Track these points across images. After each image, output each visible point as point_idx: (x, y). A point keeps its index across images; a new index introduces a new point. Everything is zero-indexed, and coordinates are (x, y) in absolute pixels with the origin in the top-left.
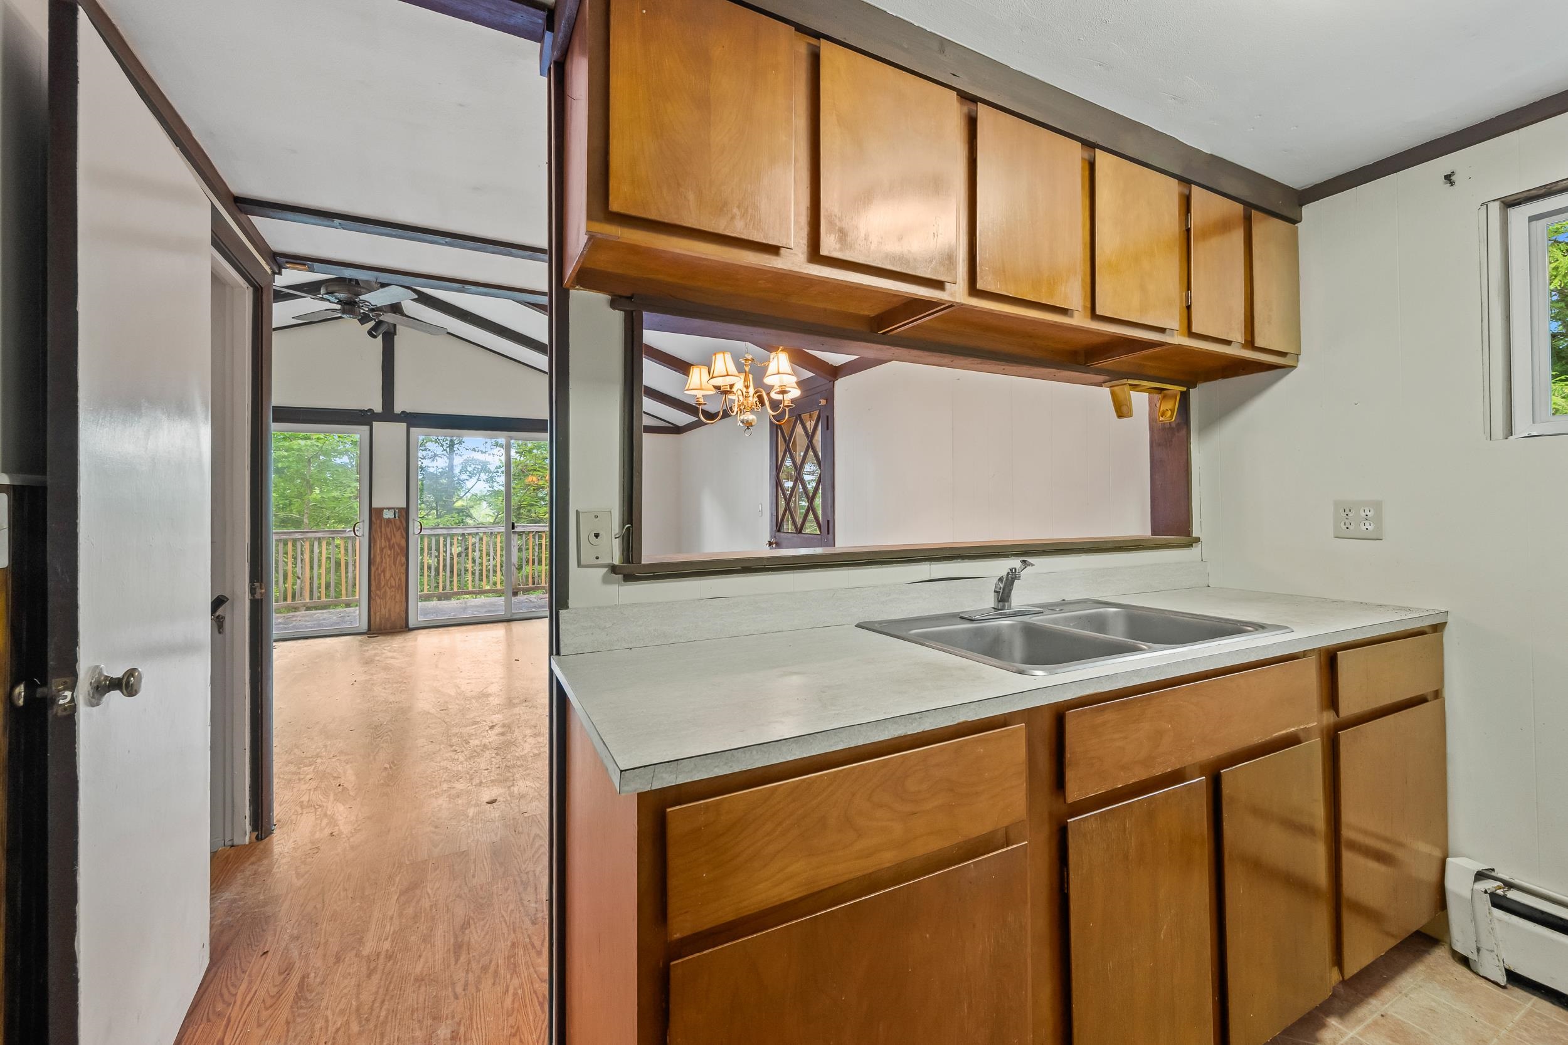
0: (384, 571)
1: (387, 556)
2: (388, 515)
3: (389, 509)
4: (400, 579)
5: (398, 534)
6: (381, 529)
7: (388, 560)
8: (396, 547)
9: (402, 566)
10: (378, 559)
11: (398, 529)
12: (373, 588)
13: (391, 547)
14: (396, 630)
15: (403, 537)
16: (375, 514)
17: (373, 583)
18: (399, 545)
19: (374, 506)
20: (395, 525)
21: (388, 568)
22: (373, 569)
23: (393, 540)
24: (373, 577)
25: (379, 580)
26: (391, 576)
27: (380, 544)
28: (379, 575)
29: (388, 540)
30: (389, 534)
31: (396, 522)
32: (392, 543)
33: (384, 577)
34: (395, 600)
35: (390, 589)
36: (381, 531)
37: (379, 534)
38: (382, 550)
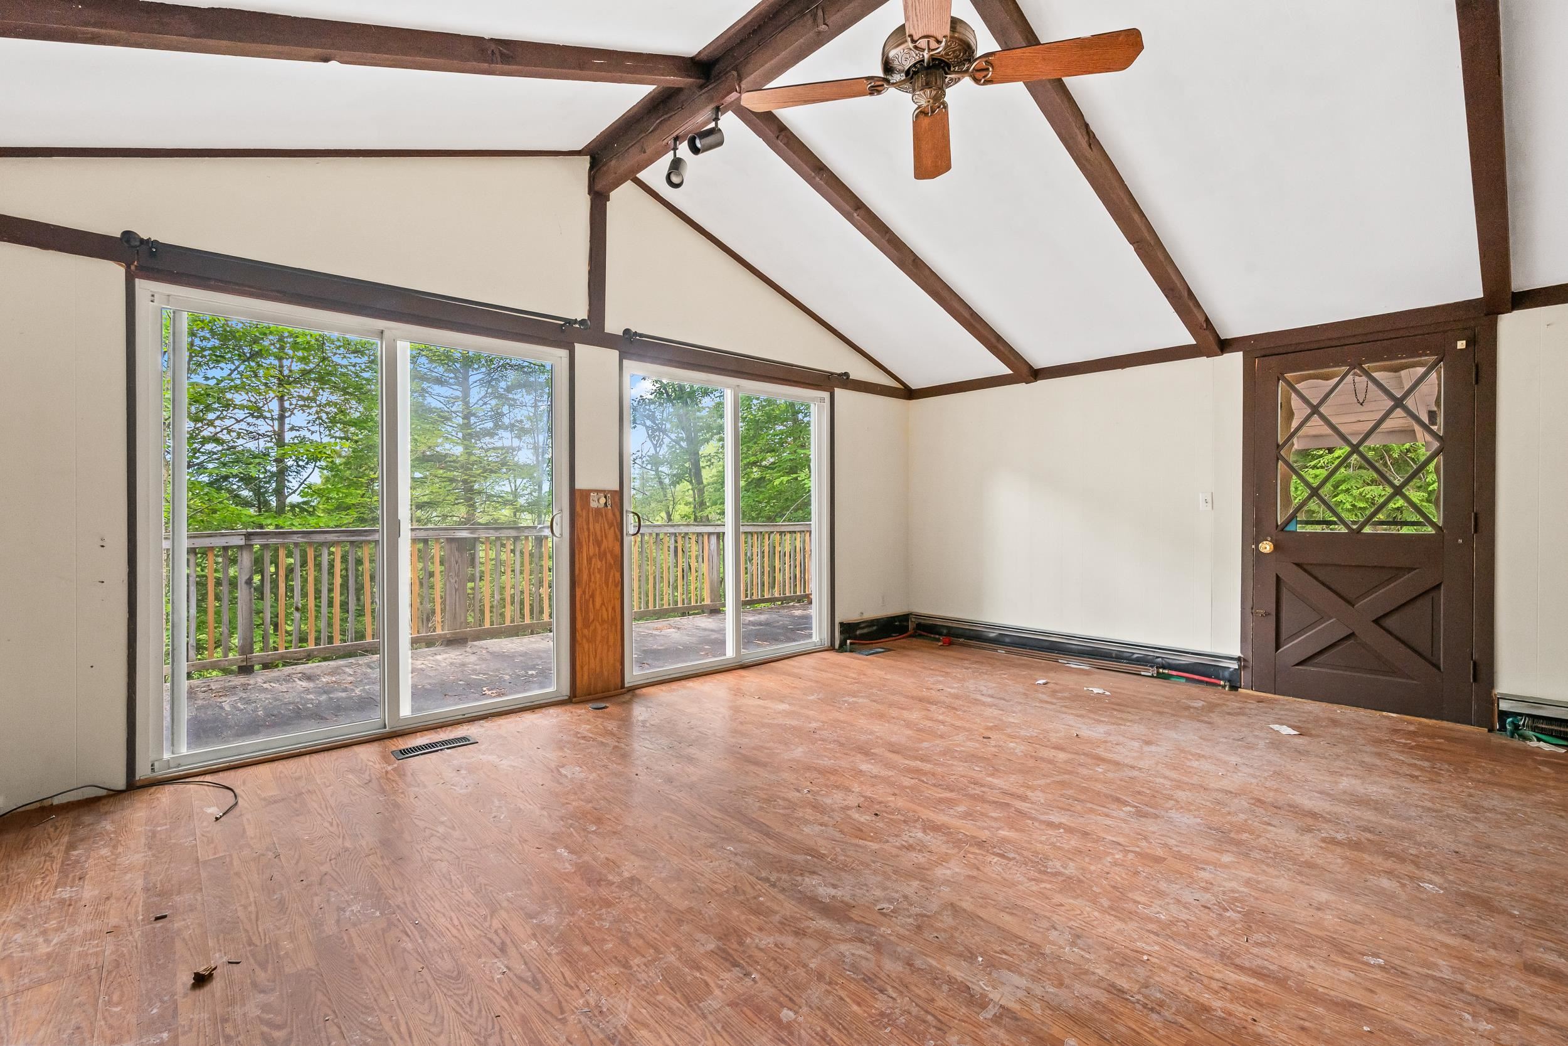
0: (592, 596)
1: (596, 571)
2: (596, 501)
3: (597, 491)
4: (614, 609)
5: (610, 534)
6: (588, 523)
7: (598, 576)
8: (609, 556)
9: (616, 586)
10: (585, 576)
11: (610, 526)
12: (579, 625)
13: (602, 555)
14: (609, 693)
15: (617, 540)
16: (577, 500)
17: (579, 616)
18: (612, 552)
19: (580, 485)
20: (607, 519)
21: (597, 591)
22: (578, 593)
23: (603, 544)
24: (576, 606)
25: (587, 612)
26: (603, 604)
27: (588, 550)
28: (587, 602)
29: (598, 543)
30: (599, 533)
31: (610, 515)
32: (602, 549)
33: (594, 605)
34: (607, 642)
35: (601, 625)
36: (588, 529)
37: (586, 533)
38: (589, 560)
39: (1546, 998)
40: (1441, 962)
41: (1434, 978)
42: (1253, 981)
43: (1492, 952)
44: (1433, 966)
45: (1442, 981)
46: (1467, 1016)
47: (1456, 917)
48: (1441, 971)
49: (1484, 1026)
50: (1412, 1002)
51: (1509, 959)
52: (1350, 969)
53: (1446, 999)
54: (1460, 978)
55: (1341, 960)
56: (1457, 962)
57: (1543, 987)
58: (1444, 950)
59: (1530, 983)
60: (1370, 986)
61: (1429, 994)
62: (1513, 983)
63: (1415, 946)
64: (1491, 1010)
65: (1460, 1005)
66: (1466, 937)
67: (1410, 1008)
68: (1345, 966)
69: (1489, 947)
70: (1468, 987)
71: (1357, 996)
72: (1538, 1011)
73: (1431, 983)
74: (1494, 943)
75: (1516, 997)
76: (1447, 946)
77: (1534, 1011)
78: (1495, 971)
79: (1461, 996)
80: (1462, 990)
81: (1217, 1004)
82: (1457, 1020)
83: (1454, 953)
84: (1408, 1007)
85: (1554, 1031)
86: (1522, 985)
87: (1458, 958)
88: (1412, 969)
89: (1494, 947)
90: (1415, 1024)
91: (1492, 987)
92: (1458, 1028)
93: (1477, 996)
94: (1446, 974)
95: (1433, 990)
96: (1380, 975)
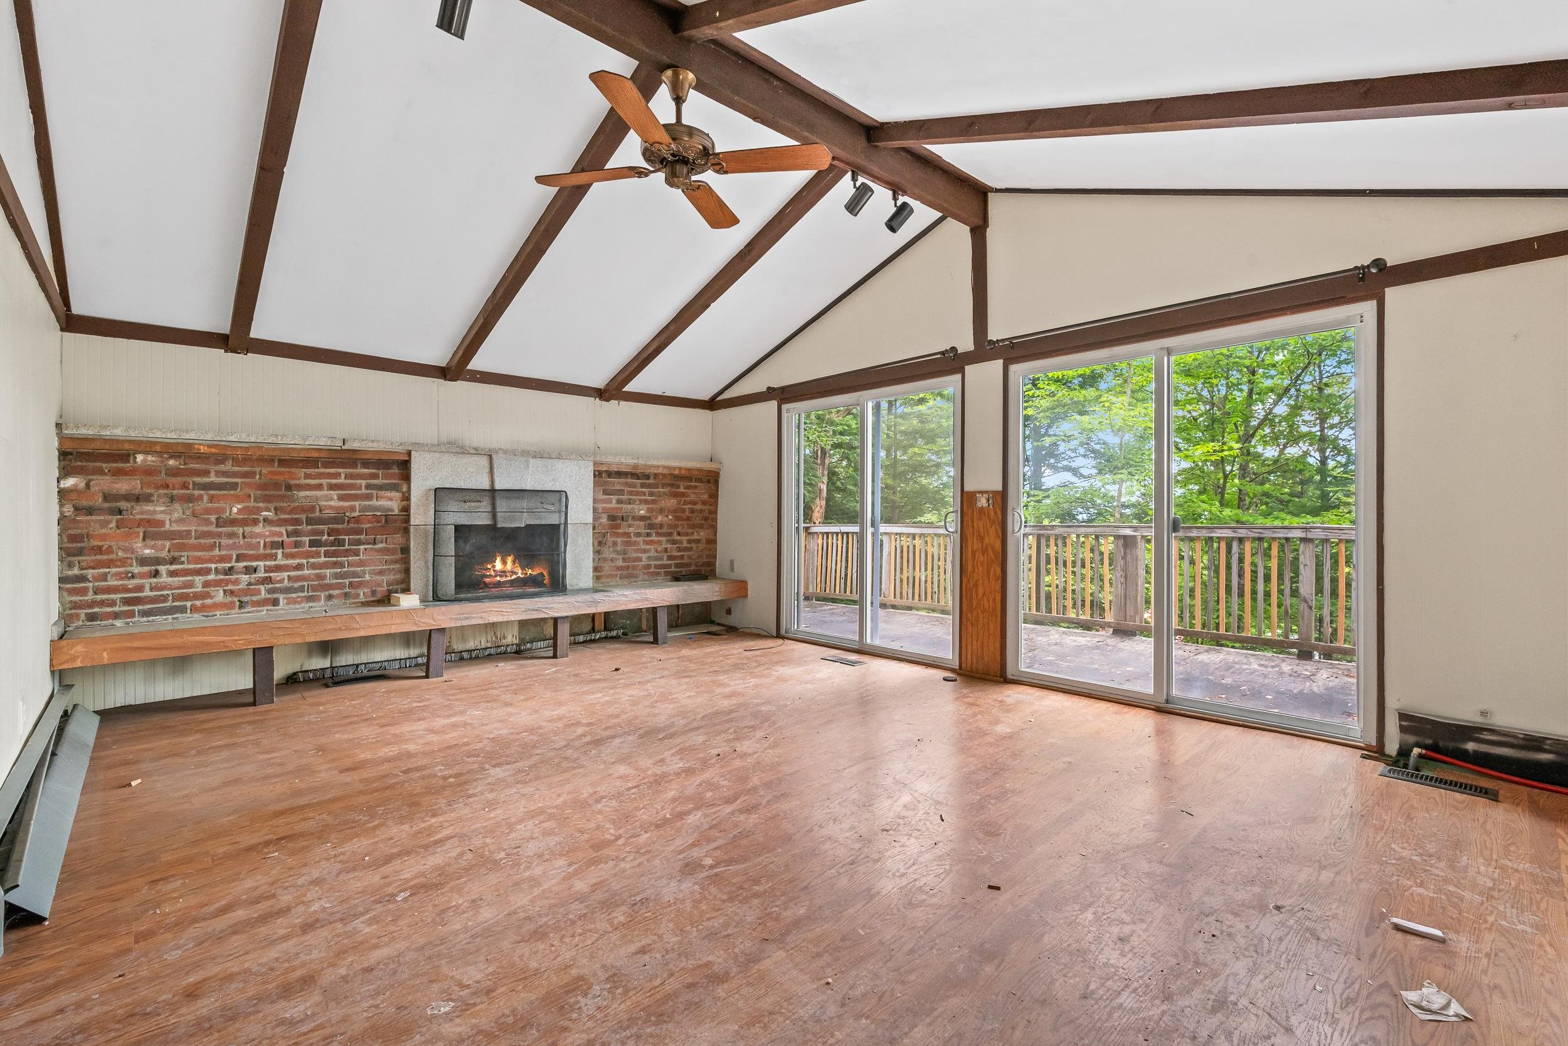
0: (976, 585)
1: (979, 564)
2: (982, 502)
3: (982, 492)
4: (994, 600)
5: (992, 531)
6: (973, 522)
7: (981, 569)
8: (990, 551)
9: (997, 580)
10: (970, 568)
11: (992, 523)
12: (964, 609)
13: (984, 551)
14: (988, 677)
15: (998, 537)
16: (967, 498)
17: (964, 600)
18: (993, 549)
19: (966, 489)
20: (989, 518)
21: (981, 582)
22: (964, 580)
23: (987, 540)
24: (964, 593)
25: (971, 600)
26: (984, 594)
27: (974, 544)
28: (971, 590)
29: (981, 539)
30: (981, 530)
31: (992, 513)
32: (985, 544)
33: (977, 595)
34: (988, 630)
35: (983, 613)
36: (973, 526)
37: (971, 530)
38: (974, 555)
39: (288, 960)
40: (367, 930)
41: (362, 914)
42: (436, 838)
43: (343, 971)
44: (370, 922)
45: (356, 916)
46: (327, 905)
47: (392, 986)
48: (363, 923)
49: (315, 907)
50: (360, 889)
51: (329, 976)
52: (408, 880)
53: (345, 906)
54: (349, 928)
55: (417, 881)
56: (359, 939)
57: (294, 969)
58: (374, 941)
59: (303, 964)
60: (388, 880)
61: (356, 901)
62: (315, 954)
63: (393, 928)
64: (317, 920)
65: (335, 909)
66: (370, 970)
67: (359, 885)
68: (411, 880)
69: (348, 975)
70: (339, 925)
71: (387, 869)
72: (289, 945)
73: (362, 909)
74: (347, 982)
75: (308, 943)
76: (376, 947)
77: (291, 943)
78: (331, 954)
79: (339, 916)
80: (341, 920)
81: (433, 820)
82: (331, 898)
83: (366, 945)
84: (360, 885)
85: (275, 937)
86: (308, 957)
87: (362, 943)
88: (379, 908)
89: (345, 979)
90: (349, 879)
91: (326, 938)
92: (328, 895)
93: (331, 923)
94: (358, 923)
95: (356, 906)
96: (390, 890)
